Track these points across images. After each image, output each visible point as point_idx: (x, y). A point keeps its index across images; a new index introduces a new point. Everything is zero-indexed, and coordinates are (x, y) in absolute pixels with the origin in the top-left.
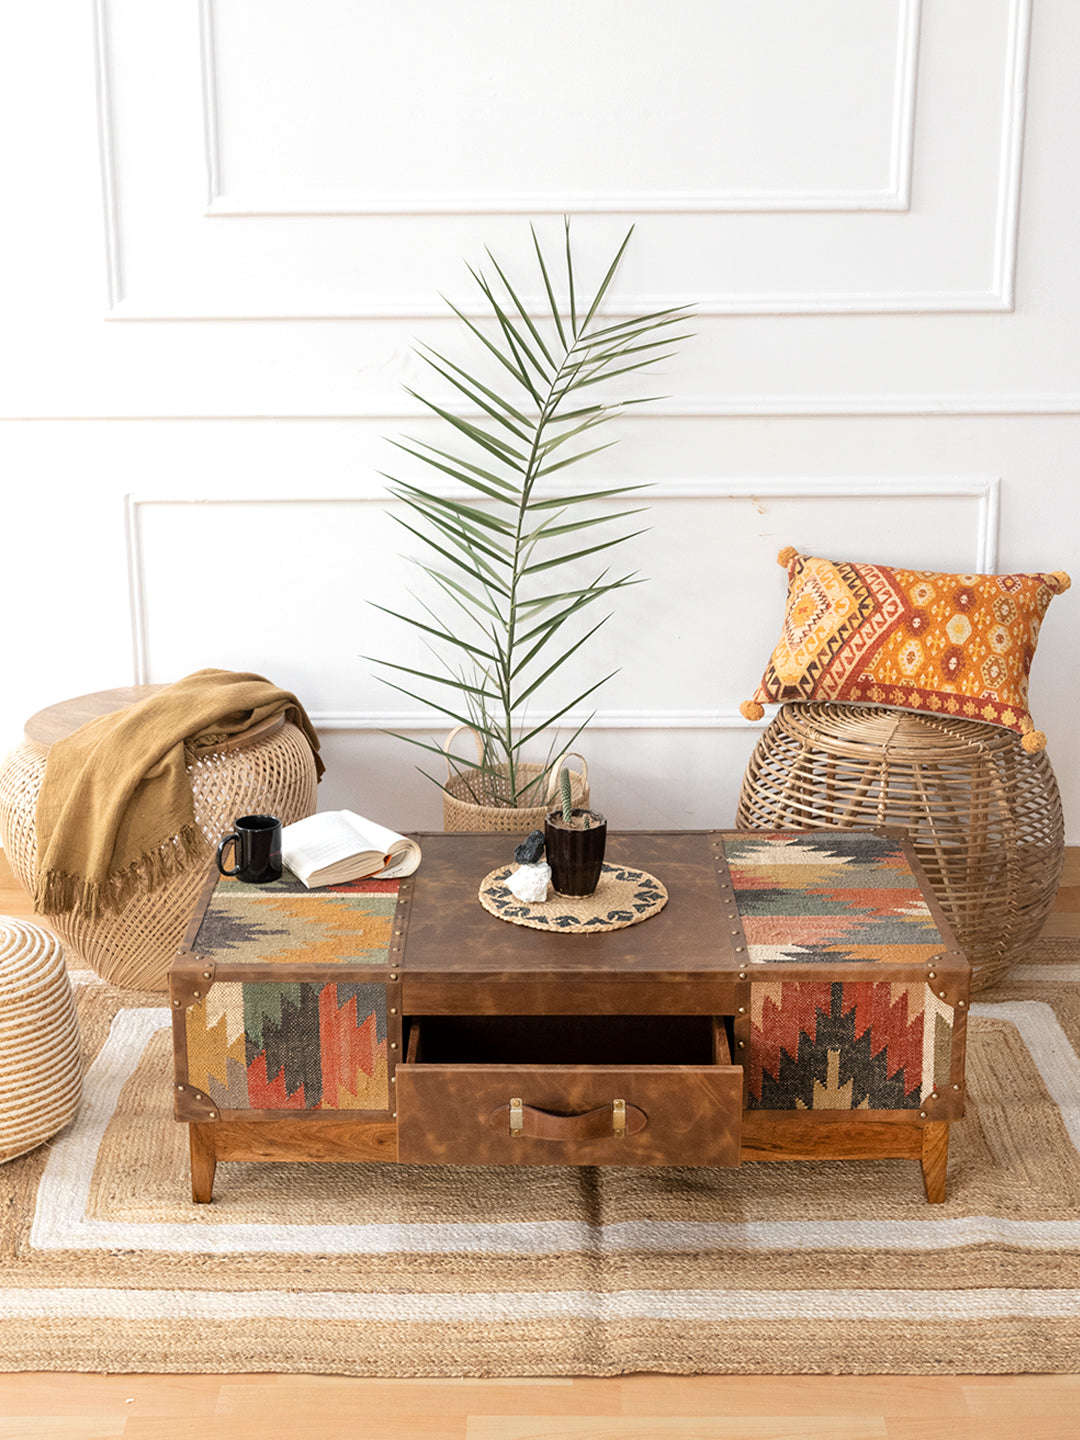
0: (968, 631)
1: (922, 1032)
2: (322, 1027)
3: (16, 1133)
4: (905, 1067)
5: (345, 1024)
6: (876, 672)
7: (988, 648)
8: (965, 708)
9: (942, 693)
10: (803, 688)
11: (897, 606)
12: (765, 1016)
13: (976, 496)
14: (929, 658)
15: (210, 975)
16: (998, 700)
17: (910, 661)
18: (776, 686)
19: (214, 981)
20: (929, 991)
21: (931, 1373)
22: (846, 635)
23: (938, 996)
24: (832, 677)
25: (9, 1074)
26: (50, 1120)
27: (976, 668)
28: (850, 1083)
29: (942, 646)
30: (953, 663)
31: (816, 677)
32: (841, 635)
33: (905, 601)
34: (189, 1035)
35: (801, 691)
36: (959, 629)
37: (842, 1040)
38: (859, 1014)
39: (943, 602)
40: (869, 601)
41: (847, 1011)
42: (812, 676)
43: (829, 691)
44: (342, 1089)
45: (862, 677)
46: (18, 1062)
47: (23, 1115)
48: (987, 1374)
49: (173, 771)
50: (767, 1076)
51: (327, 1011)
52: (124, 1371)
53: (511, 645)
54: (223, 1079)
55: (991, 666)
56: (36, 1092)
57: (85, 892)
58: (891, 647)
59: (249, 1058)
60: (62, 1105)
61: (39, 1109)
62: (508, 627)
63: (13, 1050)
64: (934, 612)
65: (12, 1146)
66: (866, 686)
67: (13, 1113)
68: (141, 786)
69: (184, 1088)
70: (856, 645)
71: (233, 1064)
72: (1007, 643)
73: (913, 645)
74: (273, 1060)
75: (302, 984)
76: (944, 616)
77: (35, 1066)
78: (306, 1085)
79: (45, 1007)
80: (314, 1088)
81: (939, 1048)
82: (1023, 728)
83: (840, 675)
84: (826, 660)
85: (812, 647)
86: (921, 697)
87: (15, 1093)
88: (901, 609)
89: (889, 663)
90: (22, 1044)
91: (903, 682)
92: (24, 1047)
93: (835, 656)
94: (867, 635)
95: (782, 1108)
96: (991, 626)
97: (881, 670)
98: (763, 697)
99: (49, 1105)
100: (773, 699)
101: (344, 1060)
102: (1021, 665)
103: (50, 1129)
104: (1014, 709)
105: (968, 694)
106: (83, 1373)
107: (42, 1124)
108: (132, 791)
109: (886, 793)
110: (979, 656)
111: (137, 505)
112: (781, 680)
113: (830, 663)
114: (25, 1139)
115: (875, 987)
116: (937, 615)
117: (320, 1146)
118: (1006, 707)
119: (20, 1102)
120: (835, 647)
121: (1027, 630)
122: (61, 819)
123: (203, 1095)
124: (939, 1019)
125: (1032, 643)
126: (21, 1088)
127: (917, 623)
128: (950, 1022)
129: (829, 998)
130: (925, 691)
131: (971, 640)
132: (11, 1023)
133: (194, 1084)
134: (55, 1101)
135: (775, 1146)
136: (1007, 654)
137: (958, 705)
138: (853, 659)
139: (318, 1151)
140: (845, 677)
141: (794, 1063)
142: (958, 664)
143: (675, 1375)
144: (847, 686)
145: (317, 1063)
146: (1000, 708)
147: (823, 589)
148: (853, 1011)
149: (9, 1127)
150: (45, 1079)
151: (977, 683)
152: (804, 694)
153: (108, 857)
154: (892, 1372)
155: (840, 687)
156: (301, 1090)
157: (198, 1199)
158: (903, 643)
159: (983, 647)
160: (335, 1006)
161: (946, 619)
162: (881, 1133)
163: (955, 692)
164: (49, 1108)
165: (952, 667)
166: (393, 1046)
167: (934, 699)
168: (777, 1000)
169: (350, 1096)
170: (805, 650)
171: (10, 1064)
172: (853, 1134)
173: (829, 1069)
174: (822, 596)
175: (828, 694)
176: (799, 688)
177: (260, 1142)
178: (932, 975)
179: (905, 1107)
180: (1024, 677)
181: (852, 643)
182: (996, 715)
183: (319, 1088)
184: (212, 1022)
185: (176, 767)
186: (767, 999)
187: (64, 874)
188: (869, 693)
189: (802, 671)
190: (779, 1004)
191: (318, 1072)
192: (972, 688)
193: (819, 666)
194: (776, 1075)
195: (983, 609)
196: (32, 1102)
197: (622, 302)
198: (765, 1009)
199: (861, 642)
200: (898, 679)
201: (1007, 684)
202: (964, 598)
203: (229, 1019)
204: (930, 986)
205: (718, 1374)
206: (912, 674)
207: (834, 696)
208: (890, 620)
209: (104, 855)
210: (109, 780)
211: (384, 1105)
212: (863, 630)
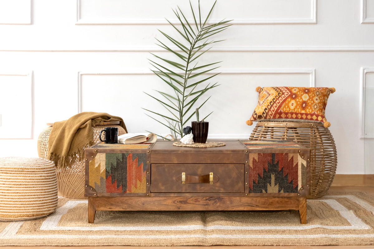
0: (308, 98)
1: (298, 169)
2: (128, 167)
3: (37, 209)
4: (293, 179)
5: (134, 166)
6: (283, 109)
7: (314, 101)
8: (308, 117)
9: (301, 113)
10: (263, 115)
11: (288, 93)
12: (253, 164)
13: (309, 74)
14: (297, 104)
15: (96, 151)
16: (317, 114)
17: (292, 105)
18: (256, 116)
19: (97, 153)
20: (299, 156)
21: (303, 245)
22: (274, 100)
23: (302, 158)
24: (271, 112)
25: (37, 190)
26: (48, 208)
27: (310, 106)
28: (278, 185)
29: (301, 101)
30: (304, 105)
31: (267, 112)
32: (273, 101)
33: (290, 92)
34: (90, 170)
35: (263, 116)
36: (305, 97)
37: (275, 171)
38: (280, 163)
39: (301, 92)
40: (281, 92)
41: (276, 162)
42: (266, 112)
43: (270, 116)
44: (133, 186)
45: (279, 111)
46: (40, 187)
47: (40, 204)
48: (319, 245)
49: (88, 126)
50: (254, 182)
51: (129, 162)
52: (66, 245)
53: (183, 107)
54: (99, 183)
55: (314, 106)
56: (44, 198)
57: (61, 159)
58: (287, 102)
59: (107, 177)
60: (51, 205)
61: (45, 203)
62: (182, 103)
63: (38, 183)
64: (298, 94)
65: (36, 213)
66: (280, 113)
67: (37, 202)
68: (79, 130)
69: (87, 186)
70: (278, 103)
71: (102, 178)
72: (319, 101)
73: (293, 101)
74: (113, 177)
75: (123, 154)
76: (301, 95)
77: (45, 190)
78: (122, 185)
79: (49, 173)
80: (125, 186)
81: (302, 173)
82: (324, 121)
83: (273, 111)
84: (269, 107)
85: (265, 105)
86: (296, 115)
87: (38, 196)
88: (289, 94)
89: (286, 106)
90: (41, 182)
91: (291, 111)
92: (42, 183)
93: (272, 106)
94: (281, 100)
95: (258, 192)
96: (314, 96)
97: (285, 108)
98: (252, 119)
99: (47, 203)
100: (255, 119)
101: (134, 177)
102: (323, 106)
103: (47, 211)
104: (321, 116)
105: (308, 113)
106: (54, 246)
107: (45, 208)
108: (76, 131)
109: (287, 135)
110: (311, 103)
111: (81, 75)
112: (257, 114)
113: (271, 108)
114: (40, 212)
115: (284, 155)
116: (299, 94)
117: (126, 205)
118: (319, 115)
119: (39, 199)
120: (272, 104)
121: (324, 99)
122: (56, 139)
123: (93, 188)
124: (302, 165)
125: (326, 102)
126: (40, 195)
127: (294, 96)
128: (305, 165)
129: (271, 158)
130: (297, 113)
131: (309, 99)
132: (38, 175)
133: (90, 185)
134: (49, 202)
135: (257, 206)
136: (319, 103)
137: (306, 116)
138: (277, 106)
139: (125, 207)
140: (275, 111)
141: (261, 178)
142: (305, 105)
143: (228, 246)
144: (275, 114)
145: (126, 178)
146: (317, 116)
147: (268, 92)
148: (278, 162)
149: (35, 206)
150: (47, 195)
151: (311, 110)
152: (263, 117)
153: (68, 149)
154: (291, 245)
155: (273, 114)
156: (121, 187)
157: (89, 222)
158: (290, 101)
159: (312, 101)
160: (131, 160)
161: (302, 95)
162: (287, 202)
163: (305, 113)
164: (48, 204)
165: (304, 106)
166: (148, 173)
167: (299, 115)
168: (256, 158)
169: (135, 189)
170: (263, 106)
171: (37, 187)
172: (279, 202)
173: (272, 180)
174: (268, 93)
175: (270, 117)
176: (262, 116)
177: (109, 204)
178: (300, 151)
179: (294, 192)
180: (324, 110)
181: (277, 102)
182: (316, 118)
183: (126, 187)
184: (96, 166)
185: (89, 125)
186: (254, 158)
187: (56, 155)
188: (281, 116)
189: (262, 111)
190: (257, 160)
191: (126, 181)
192: (309, 111)
193: (267, 109)
194: (257, 182)
195: (312, 93)
196: (43, 200)
197: (213, 20)
198: (253, 162)
199: (279, 102)
200: (289, 110)
201: (319, 110)
202: (307, 91)
203: (101, 165)
204: (300, 155)
205: (241, 246)
206: (293, 109)
207: (272, 117)
208: (286, 96)
209: (67, 148)
210: (70, 128)
211: (145, 192)
212: (279, 99)
